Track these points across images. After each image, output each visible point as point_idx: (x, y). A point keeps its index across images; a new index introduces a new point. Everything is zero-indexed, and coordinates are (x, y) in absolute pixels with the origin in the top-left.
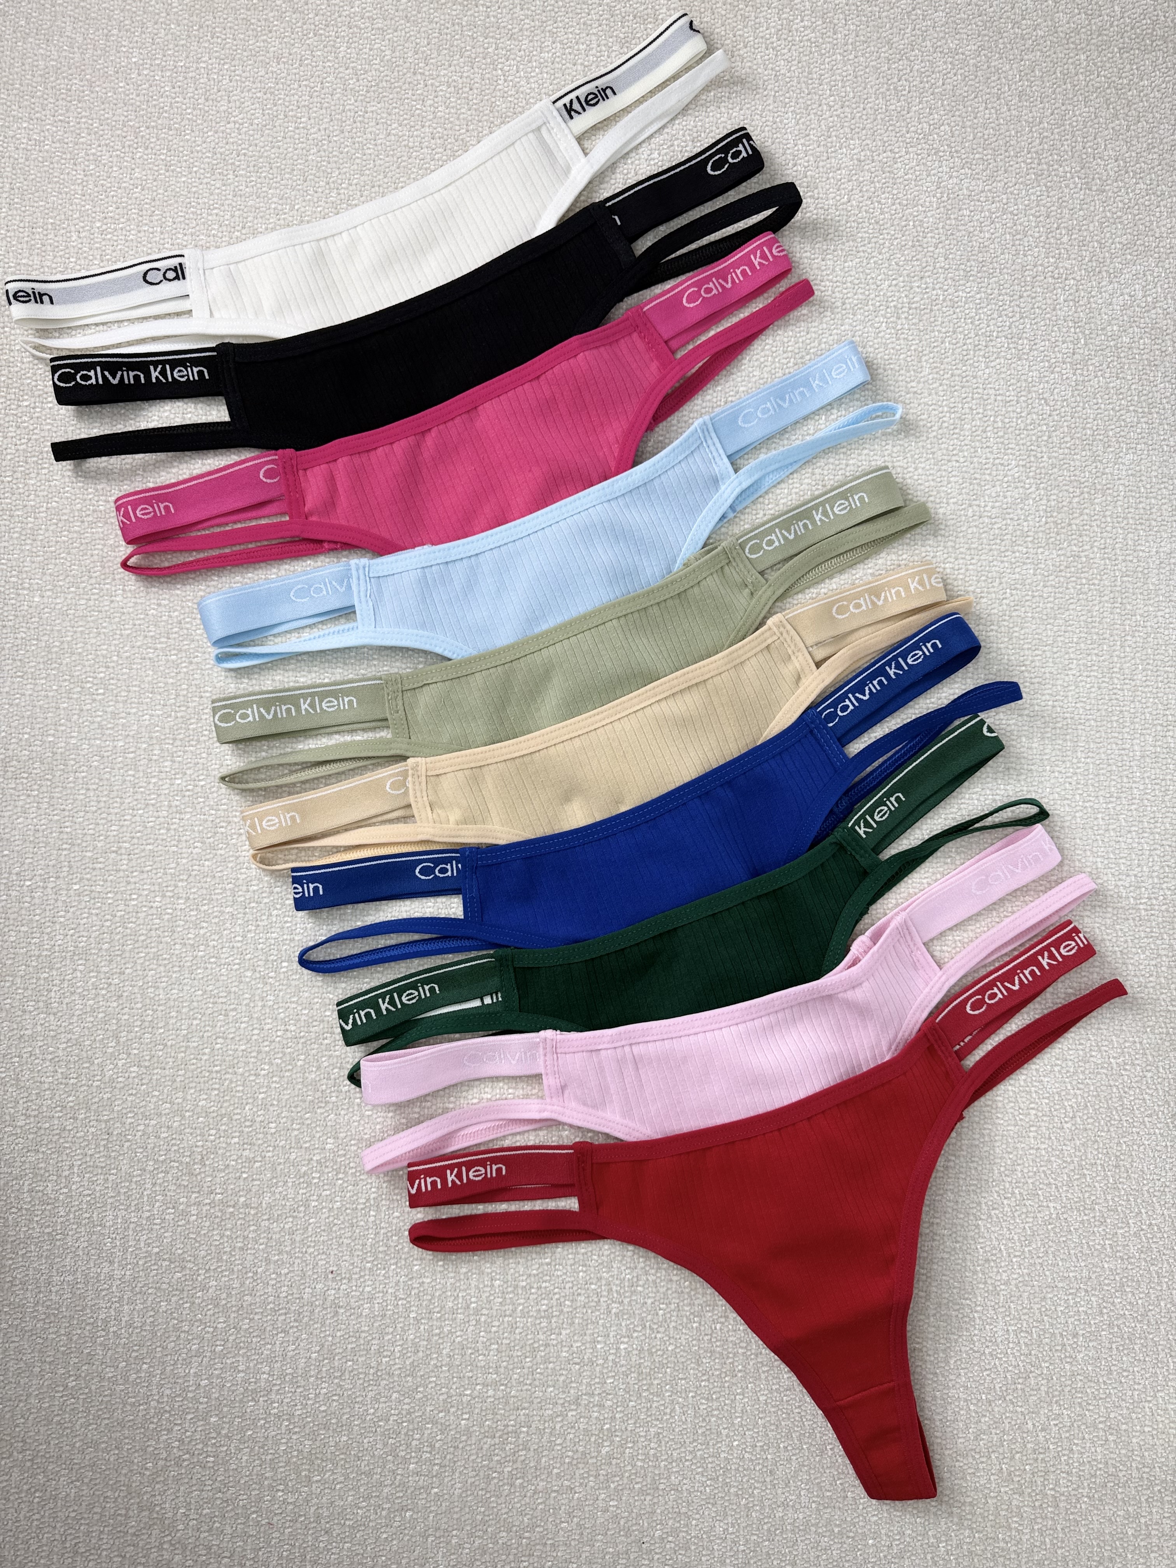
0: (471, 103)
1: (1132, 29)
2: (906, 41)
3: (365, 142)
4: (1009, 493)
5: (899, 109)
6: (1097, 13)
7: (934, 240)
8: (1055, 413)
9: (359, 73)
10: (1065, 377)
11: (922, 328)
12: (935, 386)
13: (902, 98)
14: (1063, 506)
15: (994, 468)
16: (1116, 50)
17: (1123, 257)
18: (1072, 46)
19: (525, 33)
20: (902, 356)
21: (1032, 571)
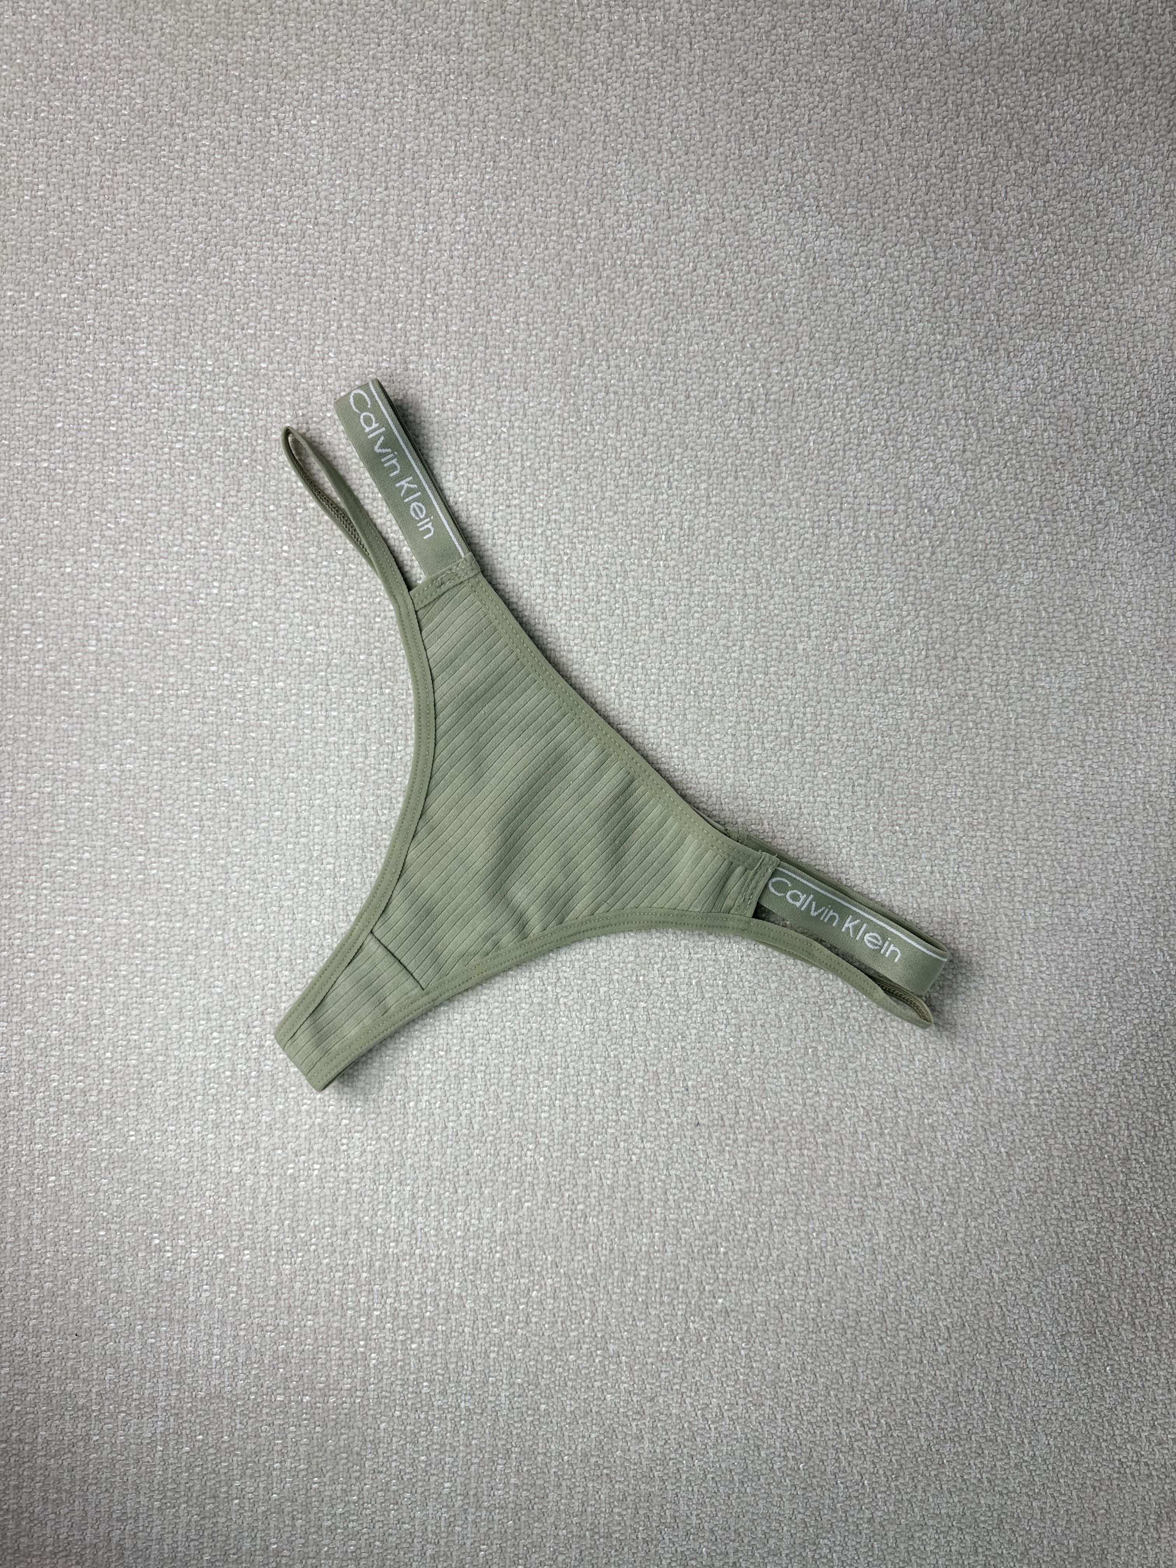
0: (239, 160)
1: (1041, 45)
2: (765, 68)
3: (114, 212)
4: (882, 624)
5: (755, 154)
6: (999, 26)
7: (797, 316)
8: (940, 524)
9: (105, 126)
10: (953, 479)
11: (781, 425)
12: (796, 495)
13: (759, 140)
14: (948, 636)
15: (865, 593)
16: (1021, 72)
17: (1026, 332)
18: (967, 69)
19: (303, 71)
20: (756, 461)
21: (908, 714)
